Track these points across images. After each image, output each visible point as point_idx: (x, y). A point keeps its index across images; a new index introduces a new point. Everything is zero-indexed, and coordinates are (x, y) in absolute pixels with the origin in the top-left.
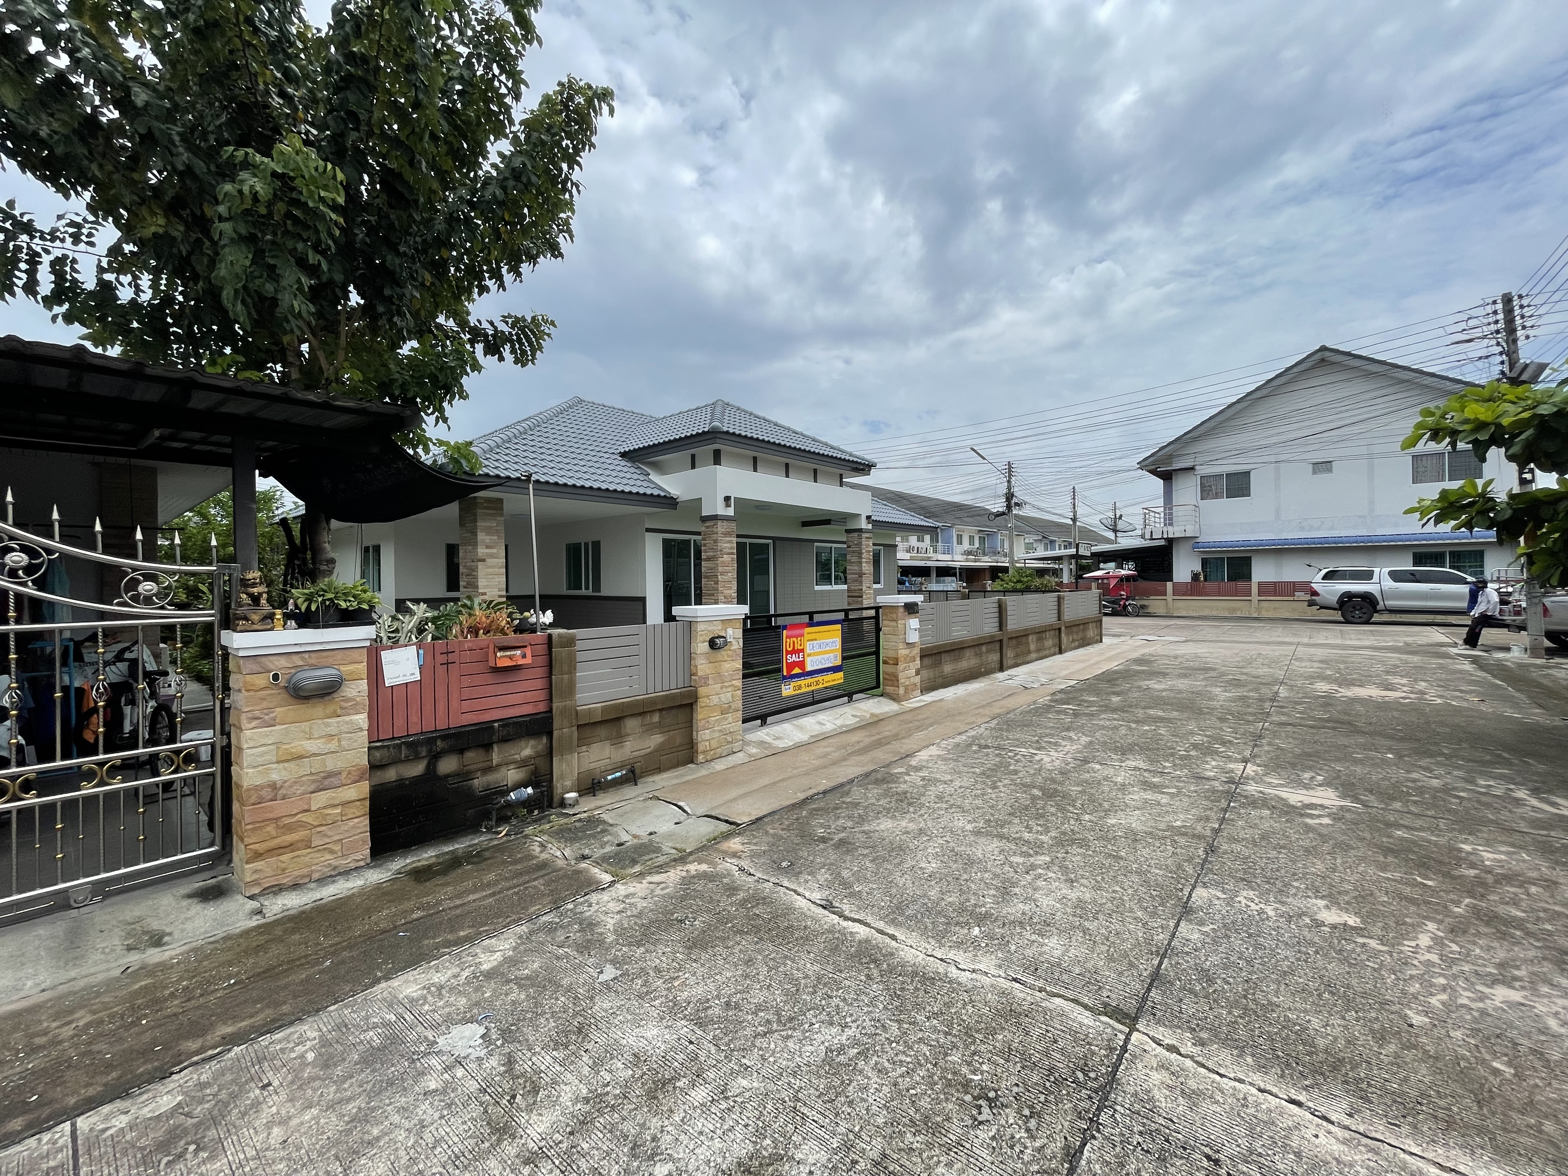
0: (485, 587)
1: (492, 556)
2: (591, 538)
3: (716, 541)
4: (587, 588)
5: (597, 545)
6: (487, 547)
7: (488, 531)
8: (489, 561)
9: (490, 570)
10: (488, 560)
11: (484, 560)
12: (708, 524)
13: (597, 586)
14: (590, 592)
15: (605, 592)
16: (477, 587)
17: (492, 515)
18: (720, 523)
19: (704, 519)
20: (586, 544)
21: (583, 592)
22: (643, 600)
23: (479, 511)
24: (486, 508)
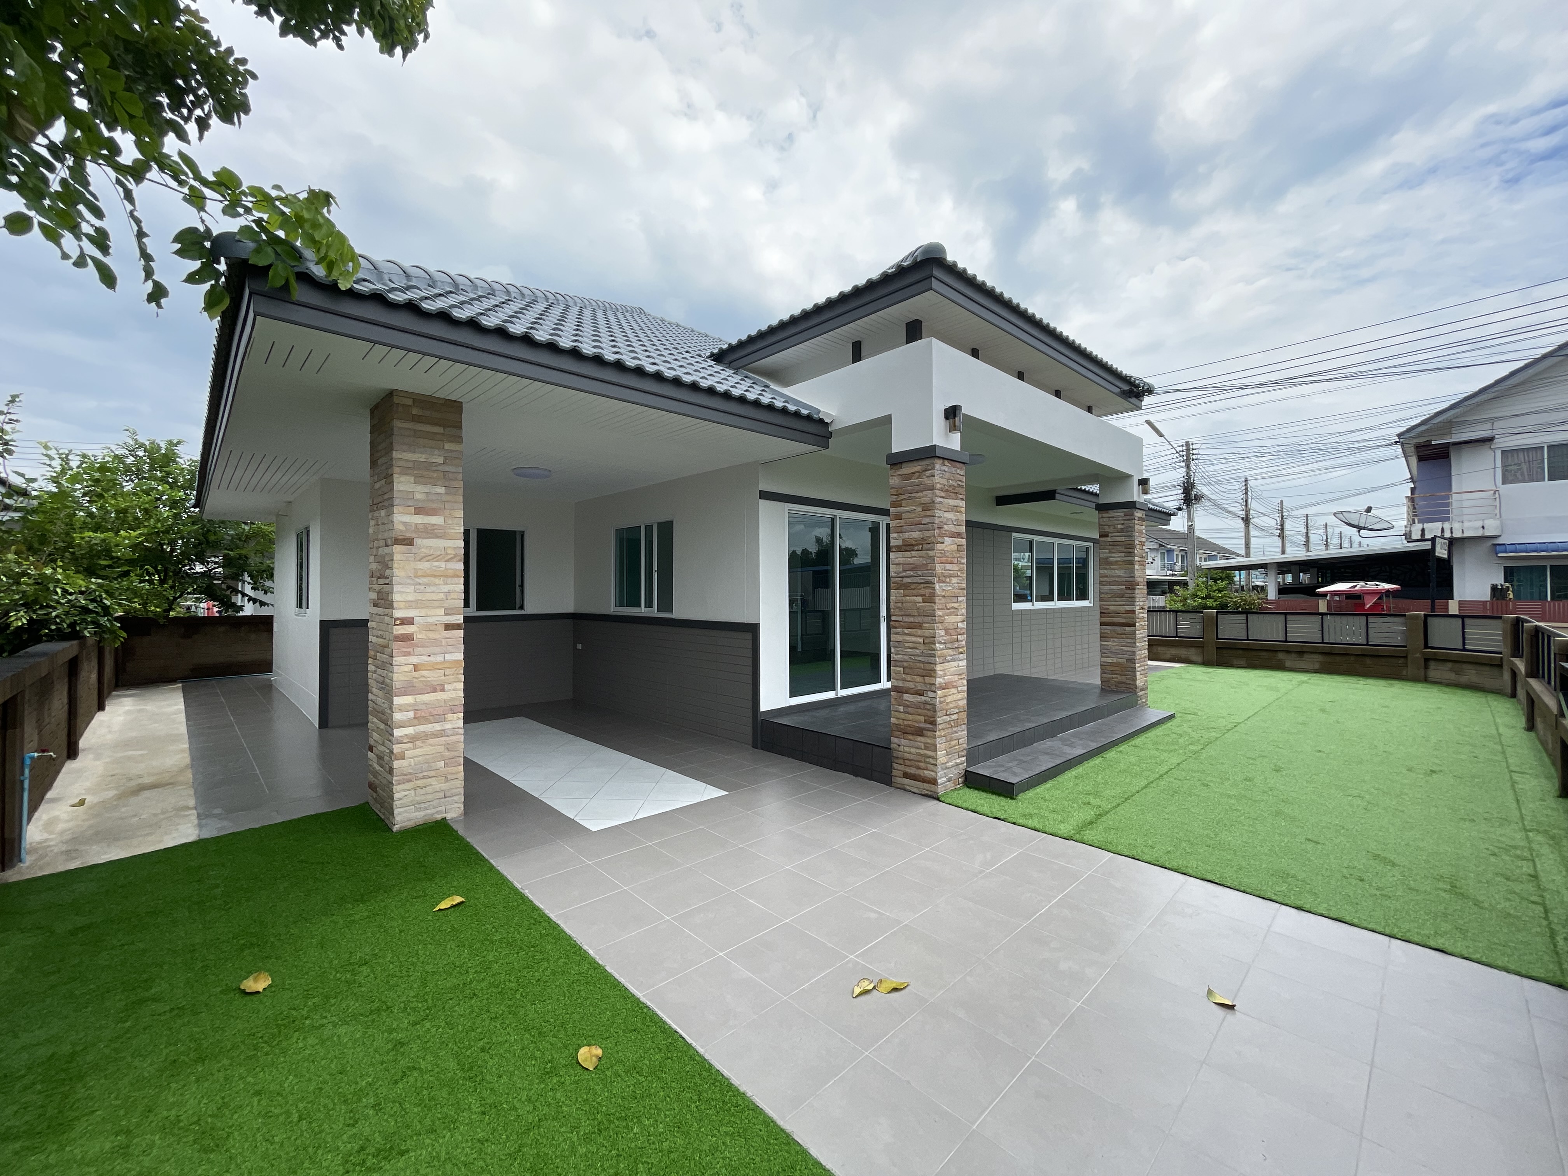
0: (410, 605)
1: (430, 532)
2: (656, 516)
3: (928, 507)
4: (649, 604)
5: (666, 529)
6: (419, 511)
7: (422, 473)
8: (424, 544)
9: (424, 565)
10: (418, 542)
11: (408, 542)
12: (907, 470)
13: (666, 602)
14: (654, 612)
15: (682, 610)
16: (390, 606)
17: (432, 436)
18: (938, 465)
19: (897, 461)
20: (649, 528)
21: (643, 610)
22: (753, 630)
23: (398, 424)
24: (416, 419)
